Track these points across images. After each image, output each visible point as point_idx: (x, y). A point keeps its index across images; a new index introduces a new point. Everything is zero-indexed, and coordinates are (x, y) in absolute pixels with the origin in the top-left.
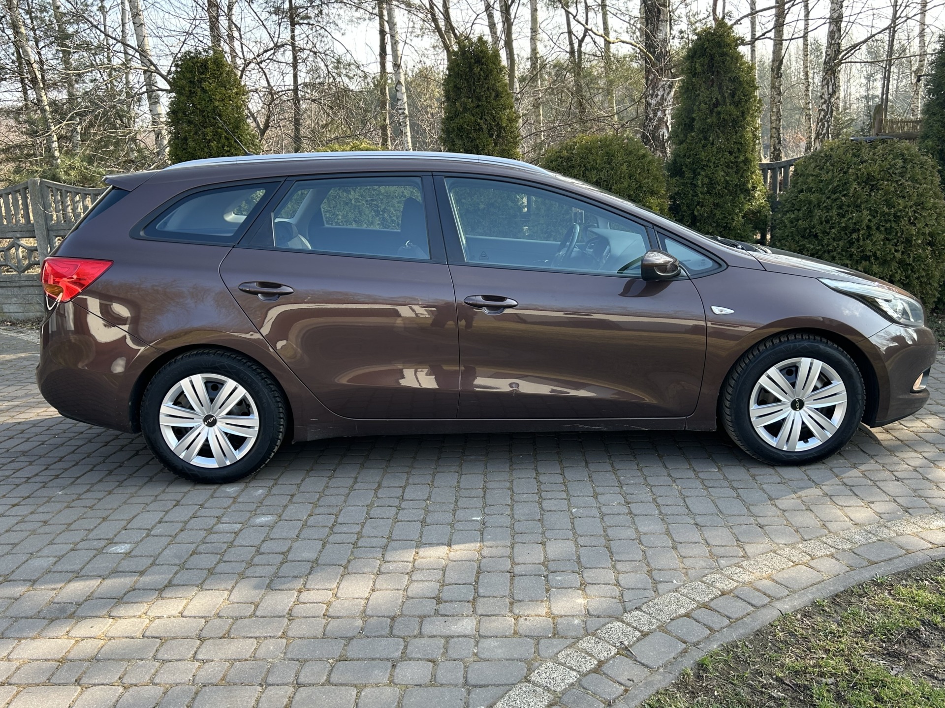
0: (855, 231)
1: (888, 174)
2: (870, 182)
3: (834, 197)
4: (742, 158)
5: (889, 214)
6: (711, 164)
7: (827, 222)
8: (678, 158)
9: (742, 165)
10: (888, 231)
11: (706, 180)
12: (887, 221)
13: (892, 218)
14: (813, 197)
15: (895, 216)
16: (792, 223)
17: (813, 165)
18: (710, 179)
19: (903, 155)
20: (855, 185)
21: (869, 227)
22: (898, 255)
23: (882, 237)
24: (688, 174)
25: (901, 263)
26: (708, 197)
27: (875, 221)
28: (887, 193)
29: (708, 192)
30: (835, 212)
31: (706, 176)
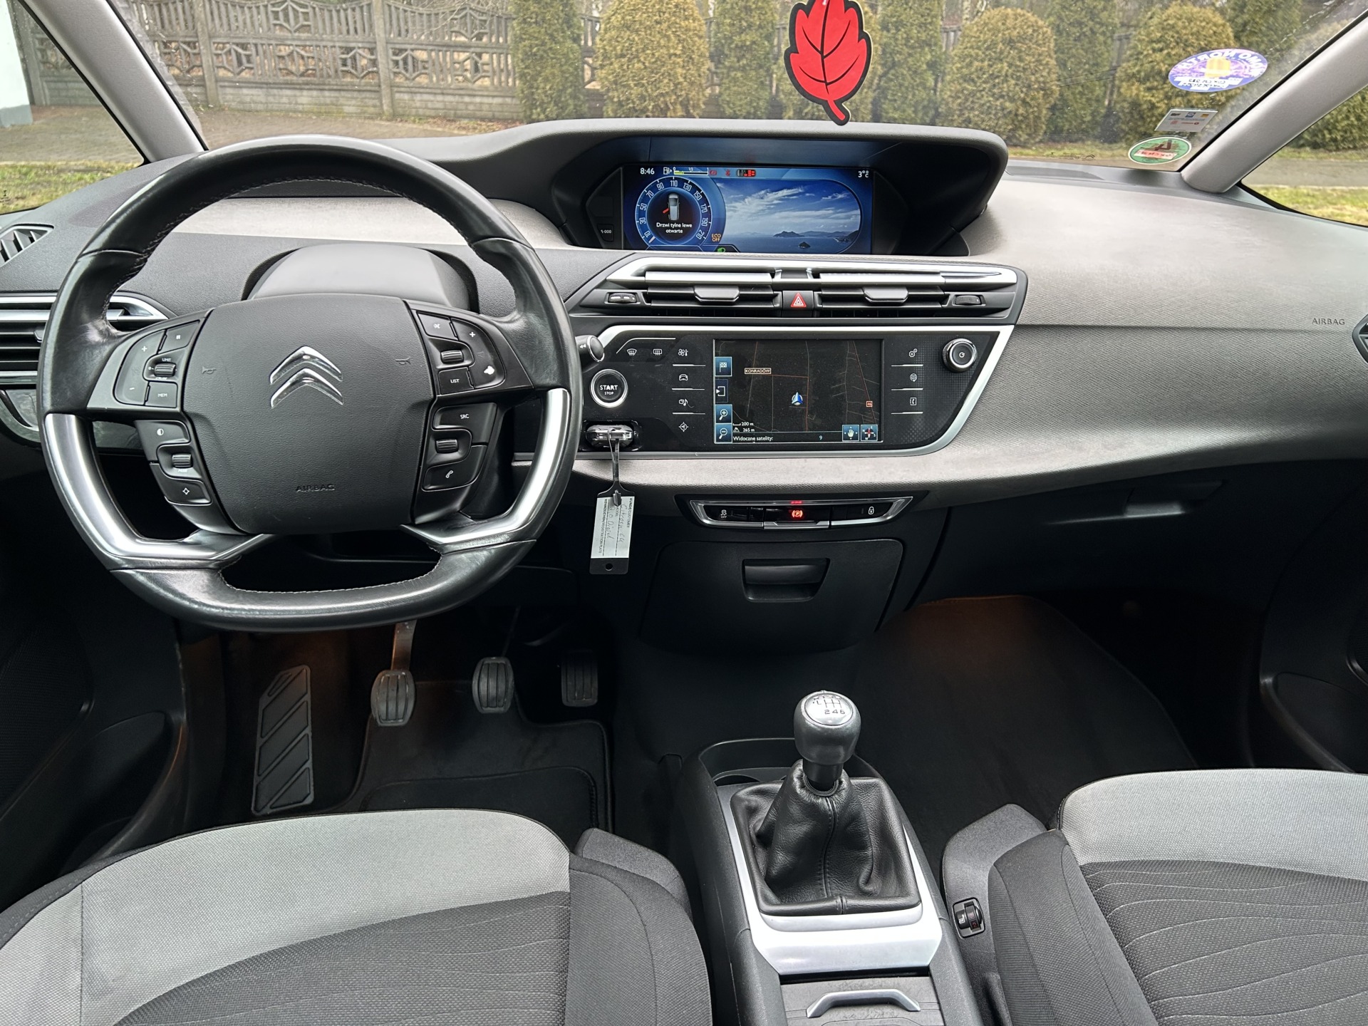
0: (998, 77)
1: (1022, 38)
2: (1010, 42)
3: (987, 53)
4: (929, 20)
5: (1019, 66)
6: (909, 24)
7: (981, 70)
8: (886, 18)
9: (928, 26)
10: (1018, 78)
11: (905, 36)
12: (1018, 71)
13: (1021, 69)
14: (973, 52)
15: (1024, 68)
16: (958, 70)
17: (975, 29)
18: (908, 35)
19: (1033, 26)
20: (1001, 45)
21: (1006, 76)
22: (1022, 95)
23: (1013, 82)
24: (893, 31)
25: (1024, 101)
26: (904, 47)
27: (1010, 71)
28: (1020, 51)
29: (905, 45)
30: (986, 63)
31: (905, 32)
